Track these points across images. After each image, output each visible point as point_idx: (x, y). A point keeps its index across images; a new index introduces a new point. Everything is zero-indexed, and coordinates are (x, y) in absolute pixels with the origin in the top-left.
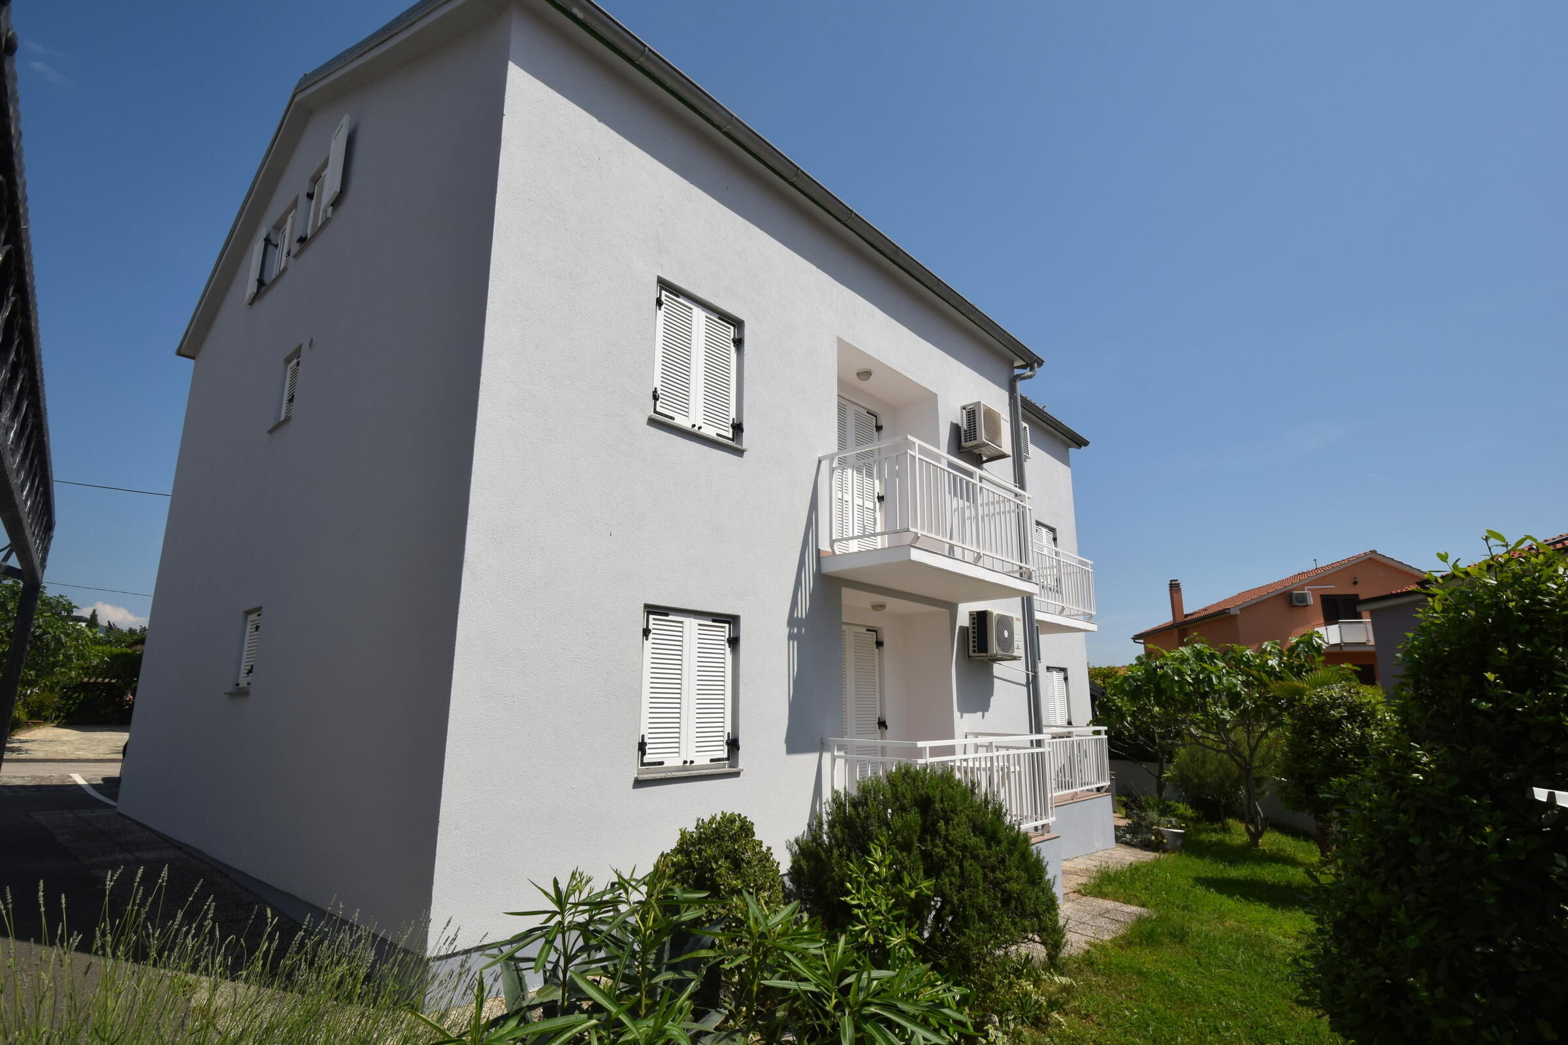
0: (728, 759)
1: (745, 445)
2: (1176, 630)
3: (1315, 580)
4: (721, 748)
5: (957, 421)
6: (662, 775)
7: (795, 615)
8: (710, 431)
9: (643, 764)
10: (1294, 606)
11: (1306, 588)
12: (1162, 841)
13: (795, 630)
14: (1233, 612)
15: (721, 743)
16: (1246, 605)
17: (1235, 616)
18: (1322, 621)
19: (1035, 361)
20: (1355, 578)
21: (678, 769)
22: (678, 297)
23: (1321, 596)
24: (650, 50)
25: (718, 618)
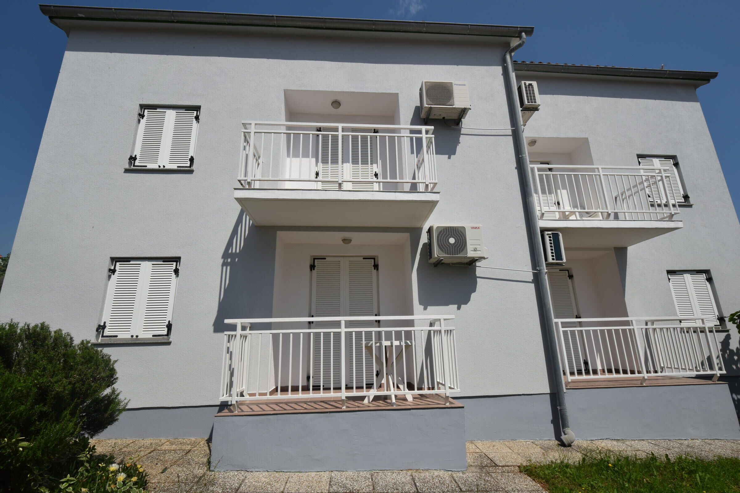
0: (165, 335)
4: (163, 329)
7: (230, 251)
8: (173, 166)
9: (102, 336)
13: (229, 260)
15: (164, 326)
21: (129, 339)
22: (156, 109)
25: (167, 260)
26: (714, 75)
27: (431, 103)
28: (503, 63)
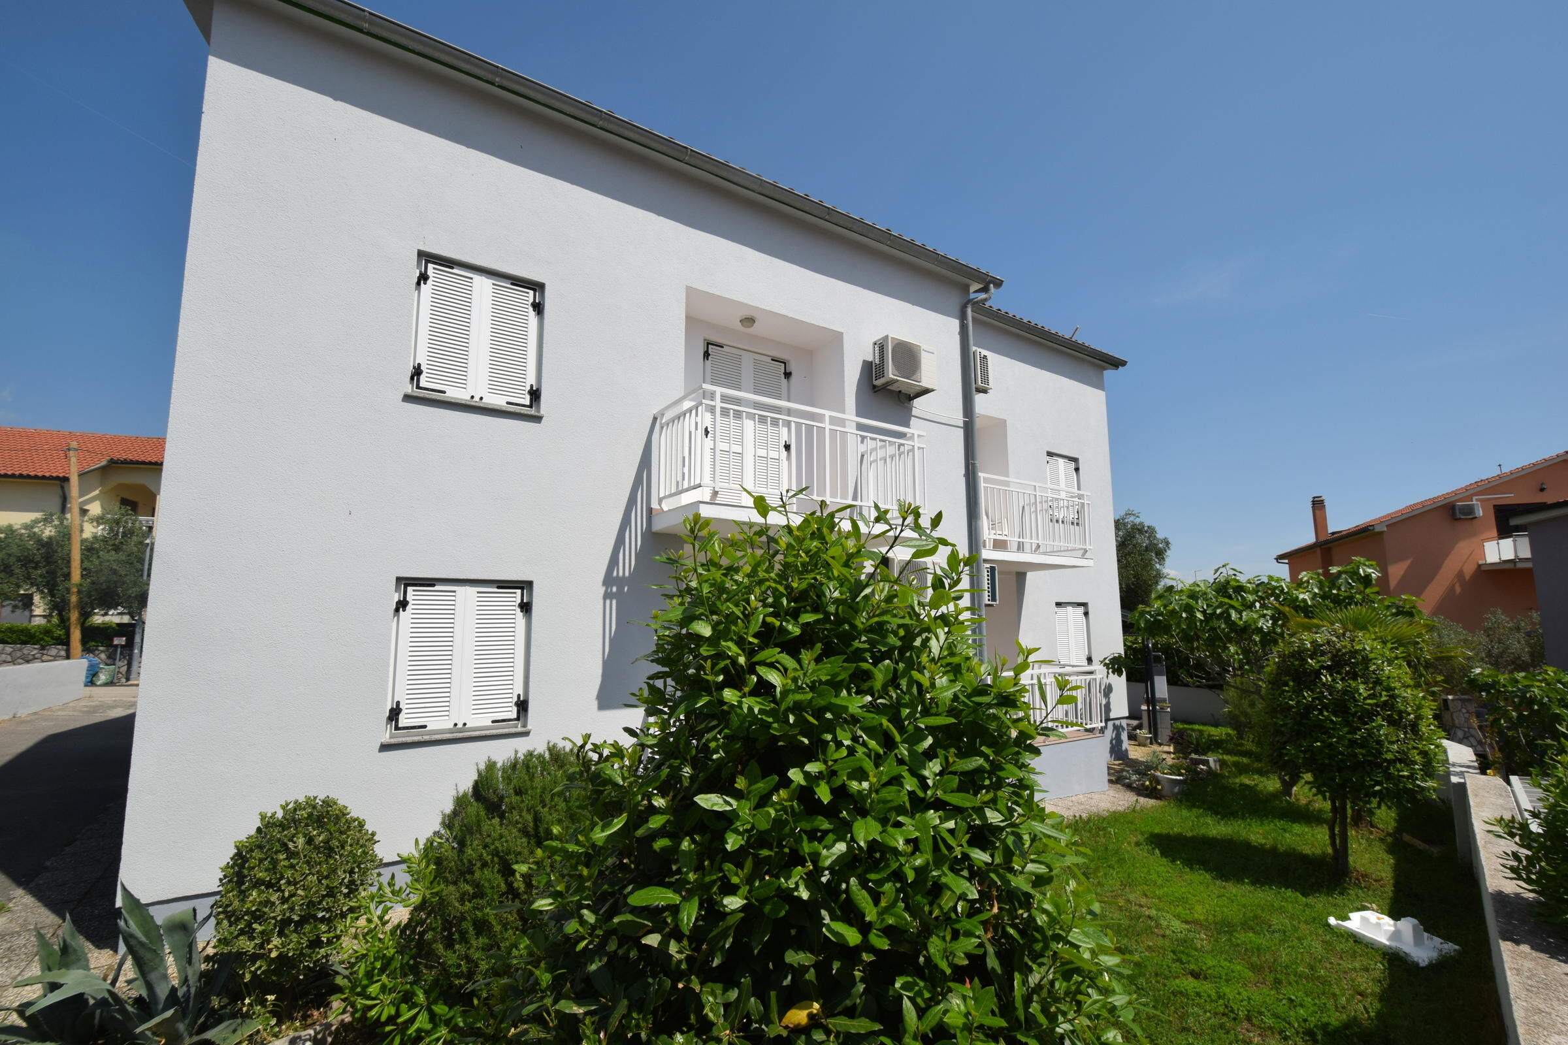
0: (518, 719)
1: (542, 412)
2: (1318, 550)
3: (1486, 489)
4: (510, 709)
5: (870, 359)
6: (427, 738)
7: (615, 574)
8: (499, 401)
9: (397, 728)
10: (1457, 519)
11: (1474, 498)
12: (1156, 787)
13: (614, 589)
14: (1378, 529)
15: (510, 704)
16: (1394, 521)
17: (1381, 533)
18: (1495, 533)
19: (990, 282)
20: (1542, 484)
21: (450, 731)
22: (453, 268)
23: (1495, 506)
24: (370, 13)
25: (504, 585)
26: (1124, 363)
27: (897, 373)
28: (963, 318)
